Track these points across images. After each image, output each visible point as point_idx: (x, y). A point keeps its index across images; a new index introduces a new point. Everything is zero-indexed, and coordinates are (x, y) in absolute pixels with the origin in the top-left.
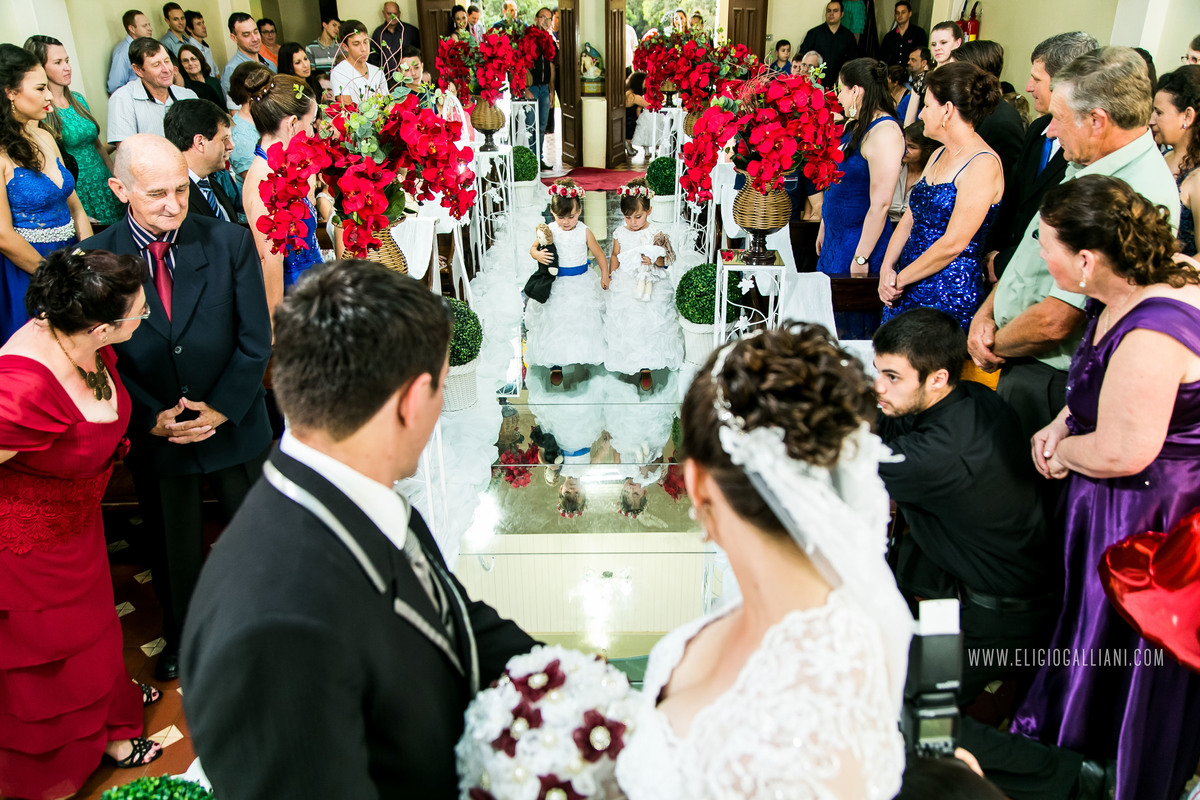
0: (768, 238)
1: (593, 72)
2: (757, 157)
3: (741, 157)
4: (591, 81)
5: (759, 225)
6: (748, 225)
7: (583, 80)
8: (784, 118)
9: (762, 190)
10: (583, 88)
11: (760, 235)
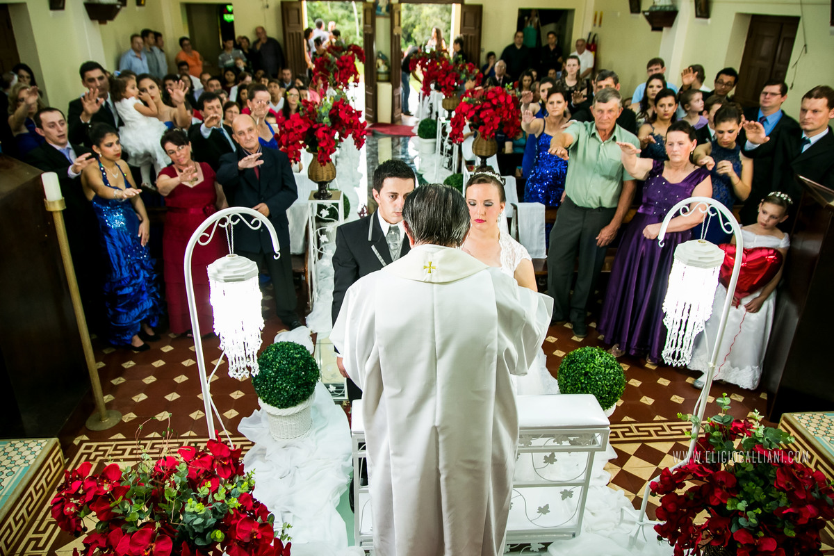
0: (488, 160)
1: (383, 68)
2: (483, 124)
3: (475, 123)
4: (382, 73)
5: (484, 154)
6: (479, 154)
7: (378, 73)
8: (494, 107)
9: (485, 139)
10: (377, 77)
11: (484, 159)
